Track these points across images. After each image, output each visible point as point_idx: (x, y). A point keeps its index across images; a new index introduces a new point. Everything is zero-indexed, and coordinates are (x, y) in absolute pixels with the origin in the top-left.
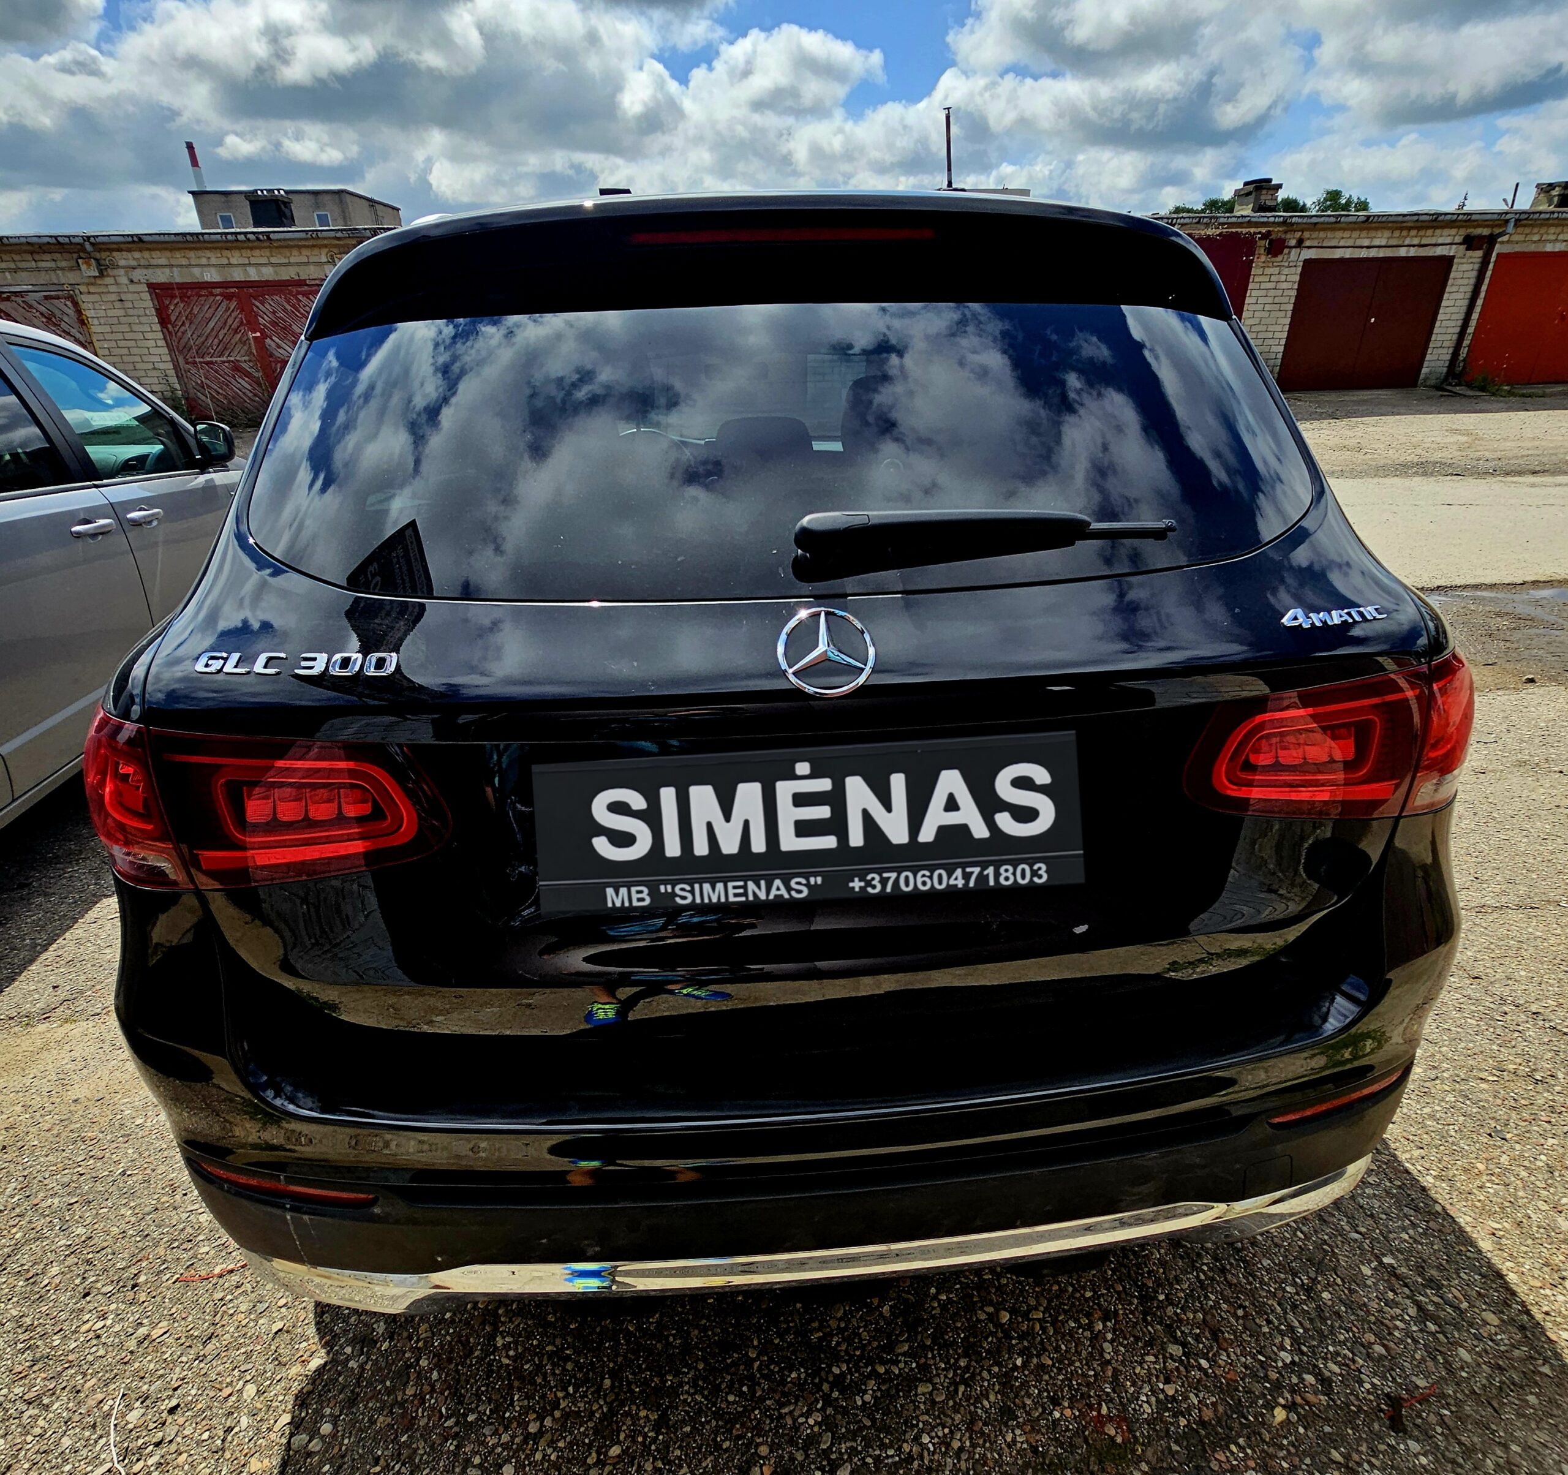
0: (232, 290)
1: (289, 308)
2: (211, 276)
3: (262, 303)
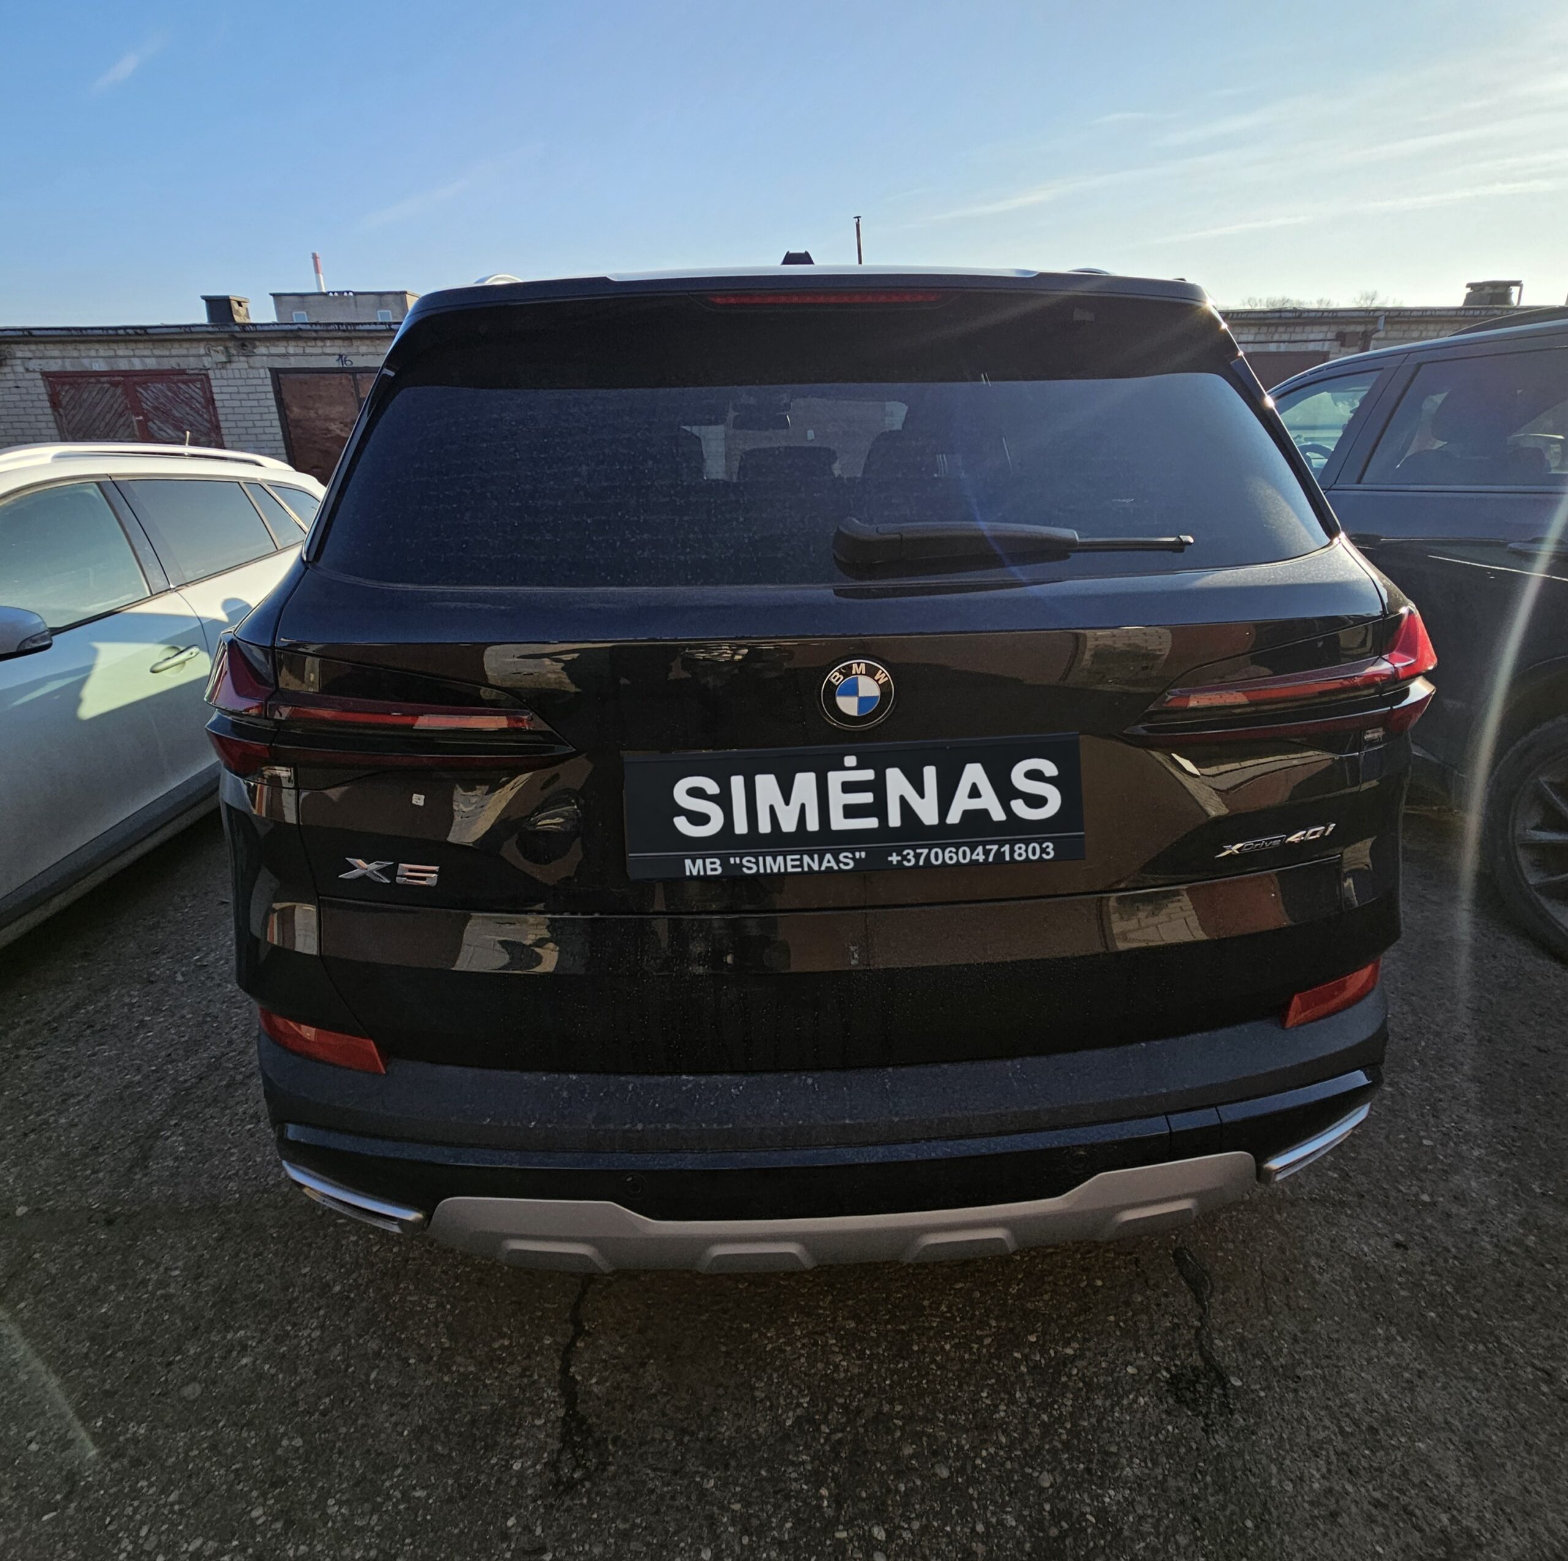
0: (118, 378)
1: (169, 394)
2: (99, 366)
3: (145, 389)
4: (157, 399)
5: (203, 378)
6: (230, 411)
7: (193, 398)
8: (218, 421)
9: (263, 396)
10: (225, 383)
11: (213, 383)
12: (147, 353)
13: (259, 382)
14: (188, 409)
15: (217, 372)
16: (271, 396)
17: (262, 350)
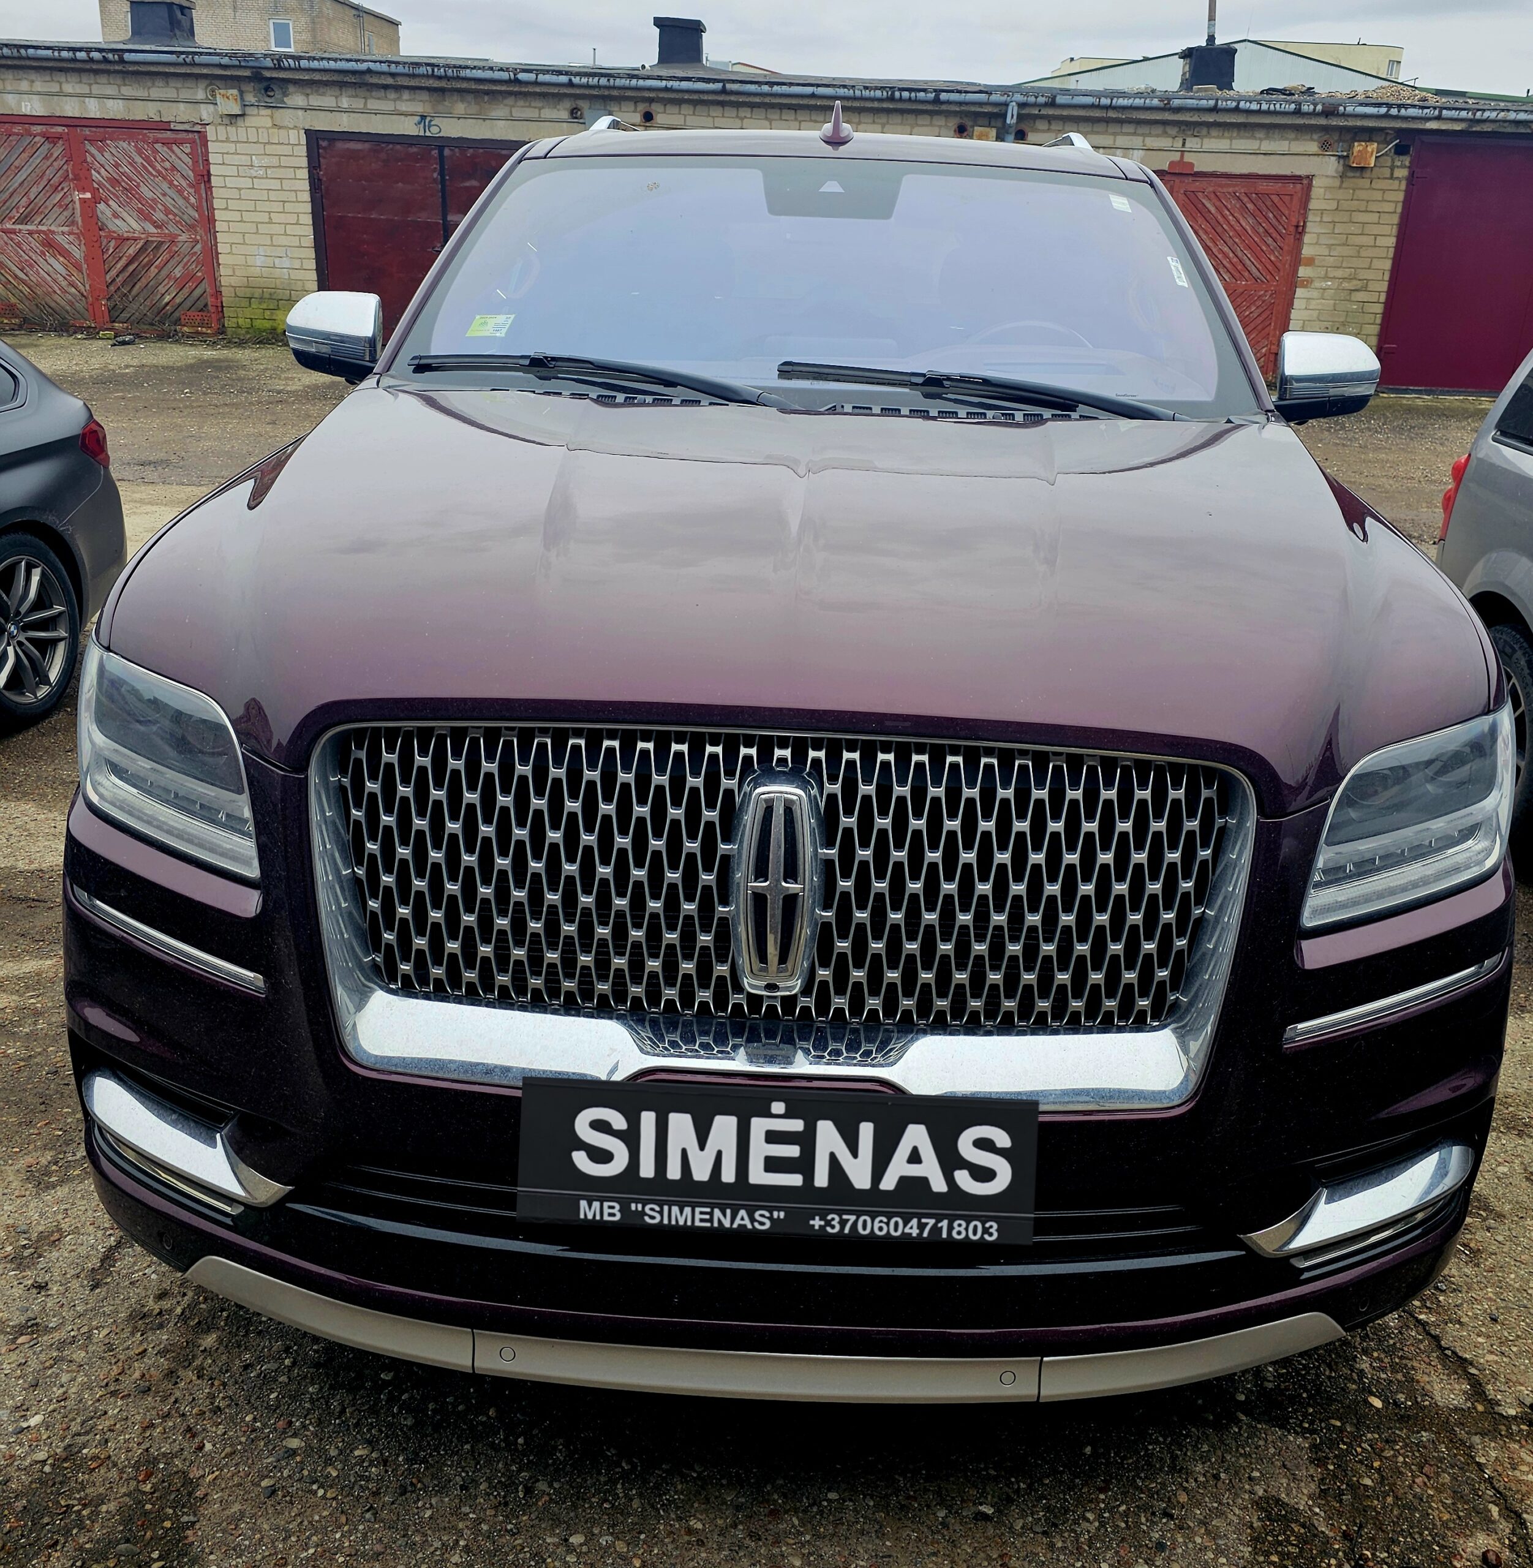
0: (60, 129)
1: (139, 160)
2: (31, 106)
3: (101, 151)
4: (117, 166)
5: (197, 139)
6: (235, 194)
7: (174, 168)
8: (211, 209)
9: (290, 173)
10: (231, 148)
11: (211, 147)
12: (111, 90)
13: (287, 150)
14: (165, 186)
15: (222, 129)
16: (304, 174)
17: (297, 99)
